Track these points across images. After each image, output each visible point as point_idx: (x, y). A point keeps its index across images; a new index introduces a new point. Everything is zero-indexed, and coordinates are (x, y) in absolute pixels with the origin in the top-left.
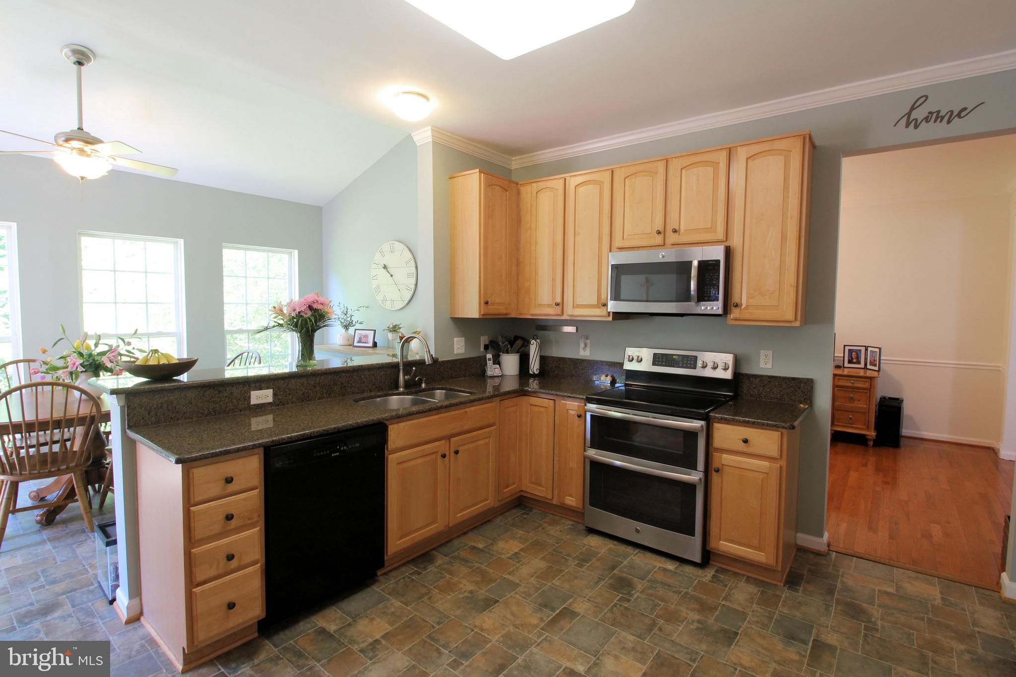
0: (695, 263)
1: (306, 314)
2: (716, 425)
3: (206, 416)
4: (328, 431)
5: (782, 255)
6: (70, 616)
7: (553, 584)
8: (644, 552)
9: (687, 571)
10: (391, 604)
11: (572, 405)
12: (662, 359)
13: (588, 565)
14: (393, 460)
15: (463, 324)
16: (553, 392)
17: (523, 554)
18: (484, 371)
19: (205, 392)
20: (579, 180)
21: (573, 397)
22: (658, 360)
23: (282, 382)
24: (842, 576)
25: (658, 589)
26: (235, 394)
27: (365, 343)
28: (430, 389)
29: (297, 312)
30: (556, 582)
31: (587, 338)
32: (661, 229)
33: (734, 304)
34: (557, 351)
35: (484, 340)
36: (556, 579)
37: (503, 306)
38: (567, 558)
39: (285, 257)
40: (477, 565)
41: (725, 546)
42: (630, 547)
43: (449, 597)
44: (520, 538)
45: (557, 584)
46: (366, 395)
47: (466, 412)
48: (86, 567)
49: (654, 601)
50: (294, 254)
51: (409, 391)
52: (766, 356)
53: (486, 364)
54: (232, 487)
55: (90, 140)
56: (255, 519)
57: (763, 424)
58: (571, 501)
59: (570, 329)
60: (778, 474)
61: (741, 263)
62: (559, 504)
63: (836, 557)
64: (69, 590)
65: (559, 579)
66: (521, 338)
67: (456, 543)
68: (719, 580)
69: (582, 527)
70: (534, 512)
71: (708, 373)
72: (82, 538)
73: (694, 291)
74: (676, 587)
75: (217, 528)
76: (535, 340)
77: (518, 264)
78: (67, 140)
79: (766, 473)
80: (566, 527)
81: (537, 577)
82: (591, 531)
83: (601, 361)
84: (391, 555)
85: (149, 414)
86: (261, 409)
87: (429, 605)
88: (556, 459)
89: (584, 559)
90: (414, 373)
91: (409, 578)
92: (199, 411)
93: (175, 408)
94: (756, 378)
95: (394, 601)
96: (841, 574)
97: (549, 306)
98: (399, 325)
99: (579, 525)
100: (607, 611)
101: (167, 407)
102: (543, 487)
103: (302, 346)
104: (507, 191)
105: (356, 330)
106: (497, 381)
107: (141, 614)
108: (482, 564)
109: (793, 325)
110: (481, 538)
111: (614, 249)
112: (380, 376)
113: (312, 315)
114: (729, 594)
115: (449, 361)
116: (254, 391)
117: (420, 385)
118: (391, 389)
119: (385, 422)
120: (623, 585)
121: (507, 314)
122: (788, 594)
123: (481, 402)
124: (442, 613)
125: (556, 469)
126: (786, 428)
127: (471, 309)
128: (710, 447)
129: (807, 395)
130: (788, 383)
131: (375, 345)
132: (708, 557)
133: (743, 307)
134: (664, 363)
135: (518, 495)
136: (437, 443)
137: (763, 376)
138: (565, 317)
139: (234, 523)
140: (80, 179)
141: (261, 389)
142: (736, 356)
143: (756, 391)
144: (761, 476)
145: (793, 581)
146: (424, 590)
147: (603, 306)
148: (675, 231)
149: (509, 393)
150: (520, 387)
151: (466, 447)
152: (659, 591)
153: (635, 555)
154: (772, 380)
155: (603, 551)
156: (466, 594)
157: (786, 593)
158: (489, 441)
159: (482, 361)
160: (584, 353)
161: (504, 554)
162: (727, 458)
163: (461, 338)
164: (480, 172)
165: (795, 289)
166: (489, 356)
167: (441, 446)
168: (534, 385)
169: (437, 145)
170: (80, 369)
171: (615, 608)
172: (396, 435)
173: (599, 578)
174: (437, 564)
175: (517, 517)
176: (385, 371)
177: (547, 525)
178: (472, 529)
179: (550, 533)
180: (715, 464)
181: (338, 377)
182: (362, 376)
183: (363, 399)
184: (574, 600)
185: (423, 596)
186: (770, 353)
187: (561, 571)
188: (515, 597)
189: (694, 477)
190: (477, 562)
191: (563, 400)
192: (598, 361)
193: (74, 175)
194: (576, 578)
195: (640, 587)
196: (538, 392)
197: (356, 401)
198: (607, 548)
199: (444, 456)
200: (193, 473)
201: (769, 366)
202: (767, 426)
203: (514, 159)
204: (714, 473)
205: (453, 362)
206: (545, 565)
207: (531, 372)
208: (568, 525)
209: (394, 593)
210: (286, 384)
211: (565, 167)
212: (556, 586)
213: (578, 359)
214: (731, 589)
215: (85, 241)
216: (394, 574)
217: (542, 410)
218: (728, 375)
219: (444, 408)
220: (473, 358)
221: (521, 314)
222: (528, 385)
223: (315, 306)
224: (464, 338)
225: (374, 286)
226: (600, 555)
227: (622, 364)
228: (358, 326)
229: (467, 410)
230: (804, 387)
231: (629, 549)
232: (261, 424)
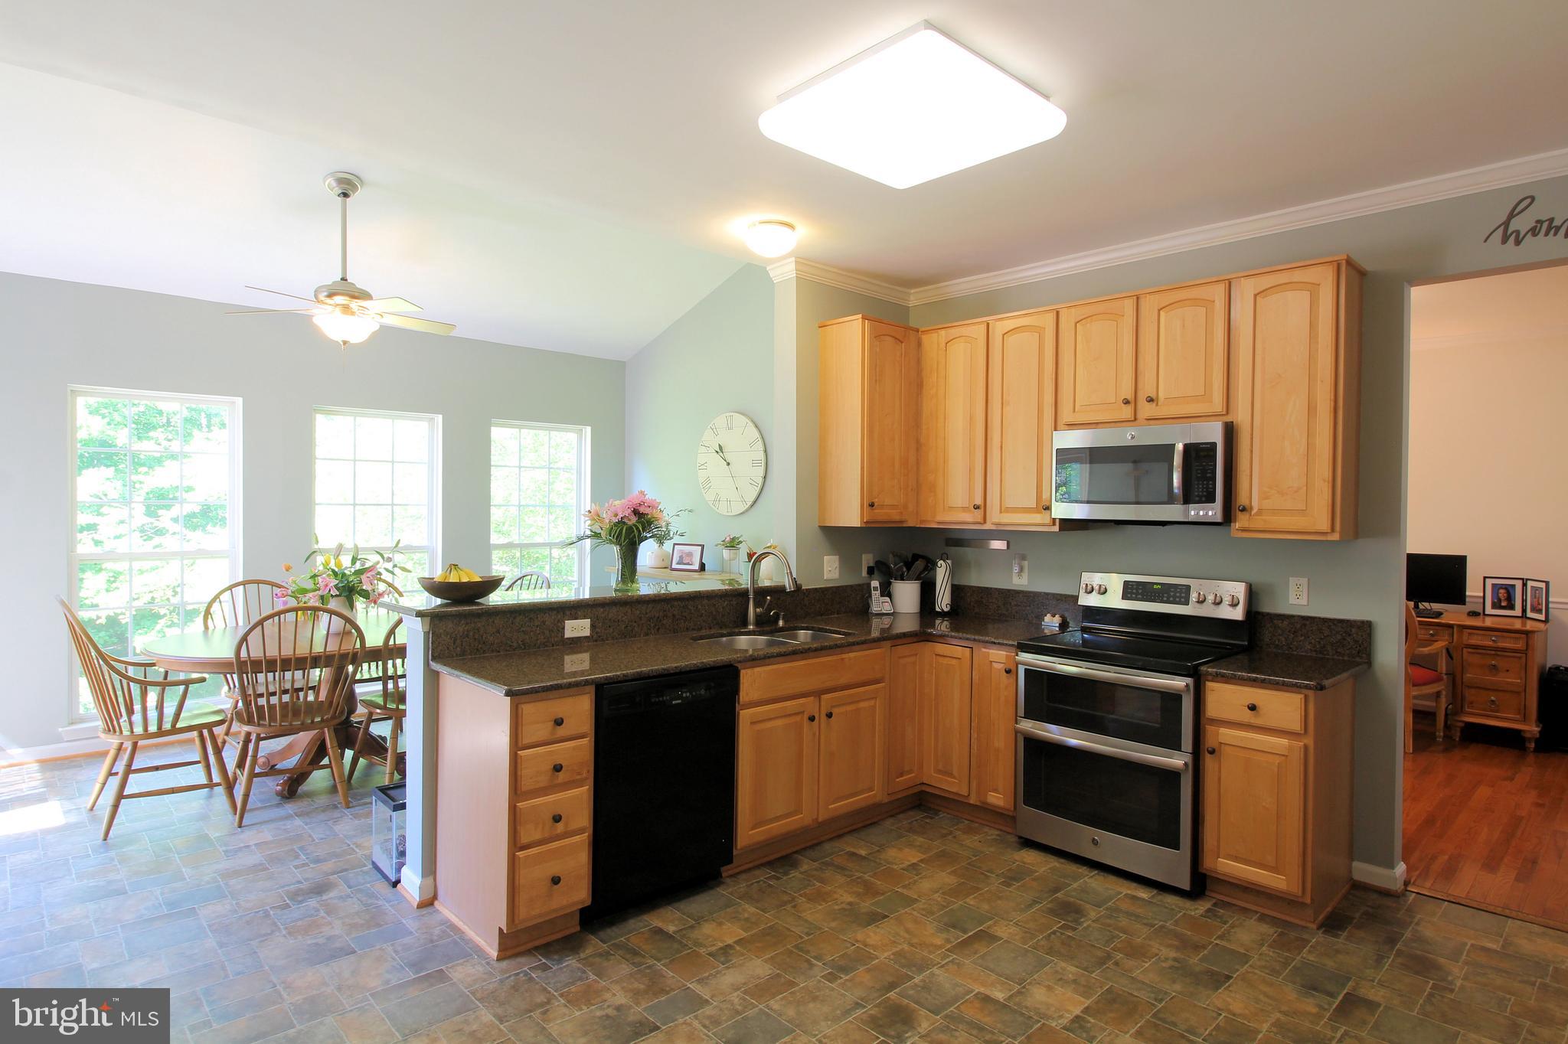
0: (1180, 447)
1: (630, 520)
2: (1210, 685)
3: (514, 650)
4: (668, 670)
5: (1310, 434)
6: (349, 896)
7: (965, 903)
8: (1106, 875)
9: (1169, 901)
10: (744, 910)
11: (998, 656)
12: (1137, 589)
13: (1019, 884)
14: (745, 717)
15: (837, 537)
16: (969, 636)
17: (923, 865)
18: (868, 606)
19: (514, 618)
20: (1010, 324)
21: (999, 643)
22: (1130, 591)
23: (602, 610)
24: (1417, 924)
25: (1120, 919)
26: (547, 623)
27: (688, 564)
28: (790, 629)
29: (619, 517)
30: (971, 901)
31: (1023, 558)
32: (1130, 396)
33: (1239, 507)
34: (976, 579)
35: (867, 560)
36: (971, 897)
37: (895, 508)
38: (989, 874)
39: (572, 437)
40: (858, 874)
41: (1225, 865)
42: (1085, 868)
43: (820, 907)
44: (920, 846)
45: (972, 903)
46: (703, 632)
47: (843, 659)
48: (352, 846)
49: (1111, 932)
50: (586, 432)
51: (761, 629)
52: (1298, 586)
53: (870, 596)
54: (561, 731)
55: (356, 294)
56: (584, 775)
57: (1277, 683)
58: (997, 799)
59: (998, 545)
60: (1302, 756)
61: (1249, 447)
62: (978, 804)
63: (1414, 899)
64: (339, 870)
65: (974, 898)
66: (923, 557)
67: (827, 846)
68: (1215, 916)
69: (1012, 839)
70: (941, 816)
71: (1207, 611)
72: (336, 814)
73: (1179, 488)
74: (1148, 919)
75: (543, 780)
76: (944, 561)
77: (919, 446)
78: (330, 296)
79: (1283, 755)
80: (989, 838)
81: (943, 893)
82: (1028, 843)
83: (1045, 593)
84: (741, 849)
85: (454, 644)
86: (576, 645)
87: (794, 914)
88: (974, 736)
89: (1013, 877)
90: (769, 604)
91: (765, 882)
92: (507, 643)
93: (482, 636)
94: (1283, 620)
95: (747, 906)
96: (1416, 920)
97: (964, 509)
98: (738, 538)
99: (1009, 836)
100: (1042, 939)
101: (474, 636)
102: (954, 778)
103: (622, 563)
104: (902, 342)
105: (675, 544)
106: (887, 621)
107: (435, 897)
108: (865, 873)
109: (1330, 538)
110: (863, 843)
111: (1060, 423)
112: (723, 608)
113: (637, 522)
114: (1229, 933)
115: (816, 589)
116: (569, 620)
117: (777, 622)
118: (737, 627)
119: (736, 665)
120: (1069, 911)
121: (901, 522)
122: (1321, 940)
123: (864, 646)
124: (811, 923)
125: (974, 751)
126: (1310, 688)
127: (851, 516)
128: (1202, 718)
129: (1362, 647)
130: (1333, 627)
131: (702, 567)
132: (1201, 884)
133: (1254, 511)
134: (1140, 596)
135: (916, 790)
136: (802, 701)
137: (1293, 616)
138: (988, 526)
139: (562, 776)
140: (342, 343)
141: (576, 619)
142: (1251, 585)
143: (1283, 639)
144: (1277, 760)
145: (1334, 924)
146: (786, 898)
147: (1045, 509)
148: (1150, 400)
149: (904, 635)
150: (921, 627)
151: (842, 709)
152: (1120, 922)
153: (1092, 877)
154: (1308, 623)
155: (1043, 869)
156: (844, 906)
157: (1318, 938)
158: (875, 703)
159: (864, 591)
160: (1020, 581)
161: (896, 865)
162: (1226, 734)
163: (834, 557)
164: (864, 318)
165: (1330, 485)
166: (875, 583)
167: (809, 704)
168: (942, 626)
169: (803, 282)
170: (335, 592)
171: (1053, 936)
172: (751, 683)
173: (1034, 901)
174: (802, 870)
175: (916, 820)
176: (730, 601)
177: (960, 832)
178: (850, 832)
179: (964, 843)
180: (1210, 741)
181: (669, 606)
182: (700, 607)
183: (702, 638)
184: (995, 923)
185: (785, 903)
186: (1304, 581)
187: (978, 889)
188: (911, 914)
189: (1176, 760)
190: (857, 871)
191: (985, 648)
192: (1040, 593)
193: (336, 340)
194: (1000, 898)
195: (1093, 914)
196: (948, 636)
197: (695, 639)
198: (1049, 866)
199: (812, 719)
200: (522, 709)
201: (1303, 601)
202: (1283, 685)
203: (912, 291)
204: (1208, 756)
205: (823, 592)
206: (955, 881)
207: (938, 609)
208: (992, 835)
209: (746, 897)
210: (607, 613)
211: (988, 304)
212: (972, 905)
213: (1009, 591)
214: (1233, 926)
215: (321, 420)
216: (744, 876)
217: (954, 662)
218: (1238, 614)
219: (812, 651)
220: (851, 586)
221: (922, 522)
222: (933, 626)
223: (642, 510)
224: (837, 557)
225: (701, 480)
226: (1037, 874)
227: (1076, 598)
228: (677, 539)
229: (844, 656)
230: (1357, 634)
231: (1083, 870)
232: (577, 664)
